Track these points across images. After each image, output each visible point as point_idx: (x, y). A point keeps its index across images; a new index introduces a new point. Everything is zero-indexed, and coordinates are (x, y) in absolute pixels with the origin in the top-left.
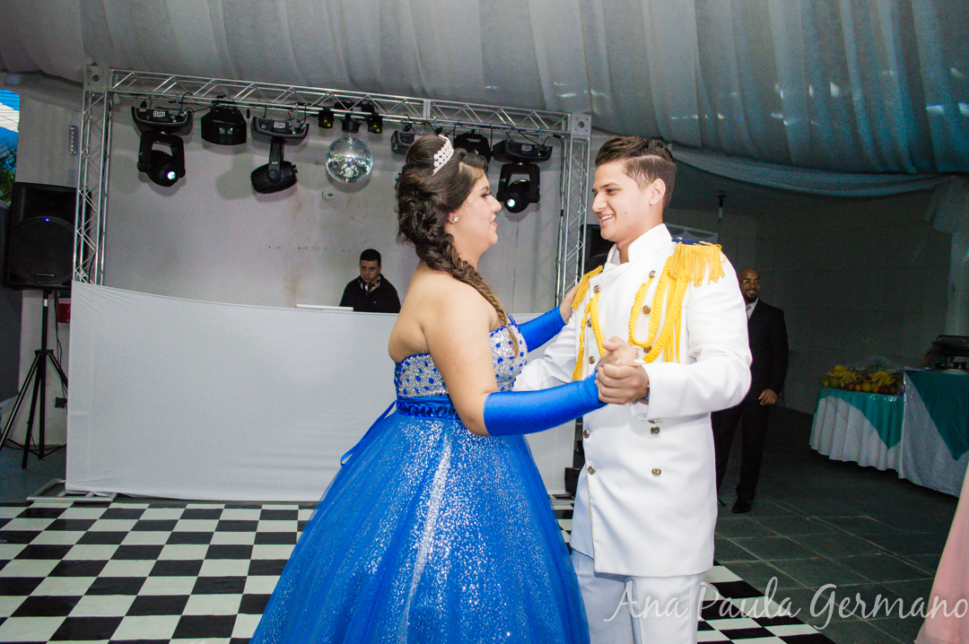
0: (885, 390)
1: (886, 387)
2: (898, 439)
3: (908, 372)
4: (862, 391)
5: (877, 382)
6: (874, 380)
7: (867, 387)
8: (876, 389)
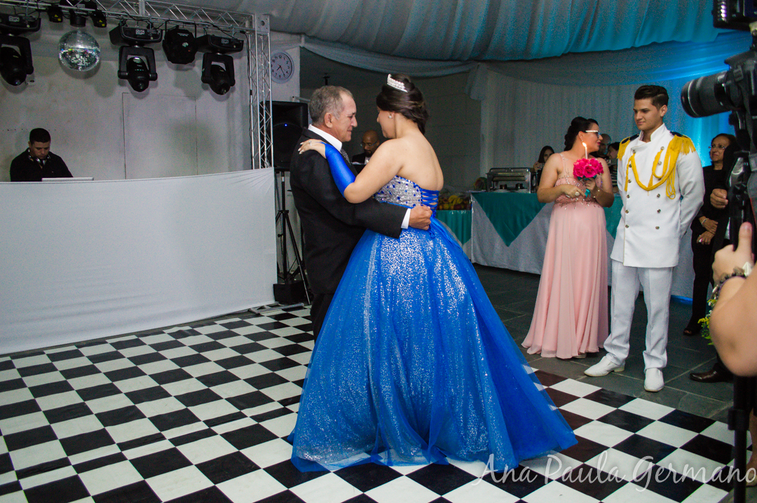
0: (457, 207)
1: (459, 205)
2: (469, 237)
3: (473, 194)
4: (443, 209)
5: (452, 202)
6: (450, 201)
7: (446, 206)
8: (452, 207)
